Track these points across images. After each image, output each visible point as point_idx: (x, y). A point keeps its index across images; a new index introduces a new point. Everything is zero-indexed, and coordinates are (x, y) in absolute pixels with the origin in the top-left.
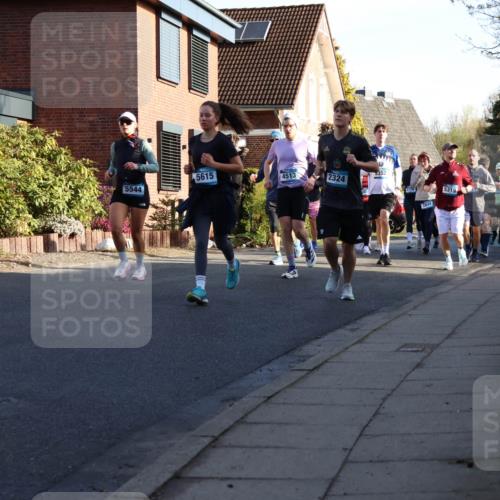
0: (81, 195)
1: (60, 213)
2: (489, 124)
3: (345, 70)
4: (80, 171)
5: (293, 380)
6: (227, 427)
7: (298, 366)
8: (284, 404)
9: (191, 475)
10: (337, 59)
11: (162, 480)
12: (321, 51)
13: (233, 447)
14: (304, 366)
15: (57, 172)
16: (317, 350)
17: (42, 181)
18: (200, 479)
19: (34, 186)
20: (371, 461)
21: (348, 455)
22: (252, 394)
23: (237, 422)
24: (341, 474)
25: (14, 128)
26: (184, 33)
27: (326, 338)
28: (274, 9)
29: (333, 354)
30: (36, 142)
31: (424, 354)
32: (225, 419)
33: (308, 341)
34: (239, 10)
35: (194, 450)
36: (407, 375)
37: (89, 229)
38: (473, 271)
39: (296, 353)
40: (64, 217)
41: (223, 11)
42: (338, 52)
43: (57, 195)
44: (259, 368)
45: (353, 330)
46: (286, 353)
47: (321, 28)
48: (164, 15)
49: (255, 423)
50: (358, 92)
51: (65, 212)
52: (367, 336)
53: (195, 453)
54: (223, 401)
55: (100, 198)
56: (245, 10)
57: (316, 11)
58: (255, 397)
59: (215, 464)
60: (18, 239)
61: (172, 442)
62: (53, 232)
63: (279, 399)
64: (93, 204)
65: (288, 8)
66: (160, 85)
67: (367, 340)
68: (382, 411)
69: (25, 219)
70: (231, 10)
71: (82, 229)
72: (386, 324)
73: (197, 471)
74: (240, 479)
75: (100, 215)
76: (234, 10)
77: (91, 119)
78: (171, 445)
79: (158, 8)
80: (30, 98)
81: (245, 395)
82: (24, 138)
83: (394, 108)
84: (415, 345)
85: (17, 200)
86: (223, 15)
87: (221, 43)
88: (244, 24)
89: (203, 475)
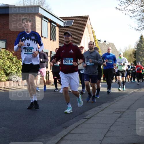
0: (20, 70)
1: (14, 75)
2: (136, 50)
3: (95, 34)
4: (19, 63)
5: (84, 121)
6: (65, 134)
8: (81, 128)
10: (92, 31)
12: (88, 29)
14: (86, 117)
15: (13, 63)
16: (90, 113)
17: (9, 66)
19: (6, 67)
21: (101, 142)
22: (72, 125)
23: (68, 133)
25: (1, 50)
26: (49, 24)
27: (92, 110)
28: (74, 17)
29: (95, 114)
30: (7, 55)
31: (121, 114)
32: (64, 132)
33: (87, 110)
34: (64, 17)
36: (117, 120)
38: (133, 91)
40: (15, 76)
41: (60, 17)
42: (93, 29)
43: (13, 70)
44: (73, 118)
45: (100, 108)
46: (81, 114)
47: (88, 22)
48: (43, 19)
49: (73, 133)
50: (99, 41)
51: (15, 75)
52: (104, 109)
53: (57, 142)
54: (63, 128)
56: (66, 17)
57: (86, 18)
58: (73, 126)
60: (2, 82)
61: (49, 139)
62: (12, 80)
63: (80, 127)
65: (79, 17)
67: (104, 110)
68: (110, 130)
69: (4, 76)
70: (62, 17)
71: (20, 79)
72: (109, 106)
76: (63, 17)
79: (42, 17)
80: (5, 42)
81: (70, 126)
82: (3, 53)
83: (109, 45)
84: (118, 112)
85: (1, 71)
86: (60, 19)
87: (60, 27)
88: (66, 21)
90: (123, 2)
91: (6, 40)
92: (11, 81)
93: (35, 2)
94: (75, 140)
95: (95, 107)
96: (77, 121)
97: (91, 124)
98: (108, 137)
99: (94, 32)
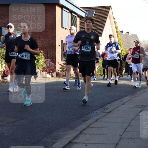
0: (39, 61)
3: (117, 25)
5: (103, 115)
6: (84, 128)
7: (104, 111)
8: (101, 122)
9: (74, 142)
10: (115, 22)
11: (66, 143)
12: (110, 20)
13: (87, 134)
14: (106, 111)
16: (110, 107)
18: (77, 143)
20: (128, 139)
21: (121, 136)
22: (91, 119)
23: (87, 127)
24: (119, 142)
26: (70, 14)
27: (113, 103)
28: (96, 7)
29: (115, 108)
31: (142, 108)
32: (83, 126)
33: (107, 104)
34: (86, 8)
35: (75, 135)
36: (137, 114)
37: (42, 71)
39: (104, 107)
42: (115, 20)
44: (93, 112)
45: (120, 101)
46: (101, 108)
47: (110, 13)
48: (64, 9)
49: (93, 127)
50: (121, 32)
52: (125, 103)
53: (75, 136)
55: (45, 62)
56: (88, 7)
57: (108, 8)
59: (81, 139)
63: (100, 120)
64: (43, 64)
65: (100, 7)
66: (63, 29)
68: (131, 124)
70: (83, 8)
71: (40, 71)
72: (130, 99)
73: (76, 141)
74: (89, 143)
75: (45, 67)
76: (84, 8)
77: (42, 39)
78: (68, 134)
79: (62, 7)
81: (89, 119)
83: (131, 37)
84: (140, 106)
86: (81, 9)
87: (81, 17)
88: (87, 12)
89: (78, 142)
94: (94, 134)
95: (115, 101)
96: (97, 115)
97: (111, 117)
98: (128, 131)
99: (117, 23)
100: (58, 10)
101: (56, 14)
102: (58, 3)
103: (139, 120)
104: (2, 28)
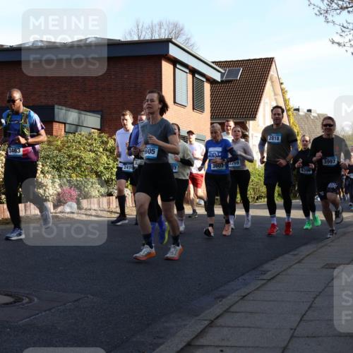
3: (287, 98)
5: (258, 286)
6: (218, 315)
7: (260, 278)
8: (253, 300)
9: (198, 343)
10: (282, 90)
11: (181, 347)
12: (273, 86)
13: (223, 327)
14: (265, 277)
16: (272, 267)
17: (106, 165)
18: (202, 346)
19: (101, 168)
21: (294, 332)
22: (233, 294)
23: (225, 311)
24: (290, 344)
25: (90, 134)
26: (190, 76)
27: (278, 260)
28: (244, 61)
29: (282, 270)
30: (102, 142)
32: (217, 309)
33: (267, 262)
34: (222, 62)
35: (199, 328)
39: (260, 269)
41: (213, 62)
42: (283, 86)
44: (237, 278)
45: (295, 255)
46: (254, 269)
47: (272, 72)
48: (178, 66)
49: (236, 312)
50: (295, 110)
52: (303, 259)
53: (199, 331)
54: (215, 298)
56: (226, 62)
57: (269, 61)
58: (235, 296)
59: (212, 337)
61: (185, 323)
62: (112, 195)
63: (250, 297)
65: (253, 60)
66: (176, 107)
67: (303, 261)
68: (314, 305)
70: (218, 62)
73: (202, 341)
74: (227, 346)
76: (220, 62)
78: (185, 325)
79: (175, 62)
80: (99, 116)
81: (229, 295)
82: (95, 140)
83: (317, 119)
84: (333, 265)
85: (91, 177)
86: (213, 65)
87: (213, 82)
88: (226, 70)
89: (205, 344)
90: (348, 28)
91: (102, 111)
92: (111, 197)
93: (163, 31)
94: (239, 327)
95: (283, 254)
97: (274, 291)
98: (309, 321)
99: (286, 91)
100: (167, 68)
101: (163, 78)
102: (166, 55)
103: (333, 296)
104: (54, 106)
